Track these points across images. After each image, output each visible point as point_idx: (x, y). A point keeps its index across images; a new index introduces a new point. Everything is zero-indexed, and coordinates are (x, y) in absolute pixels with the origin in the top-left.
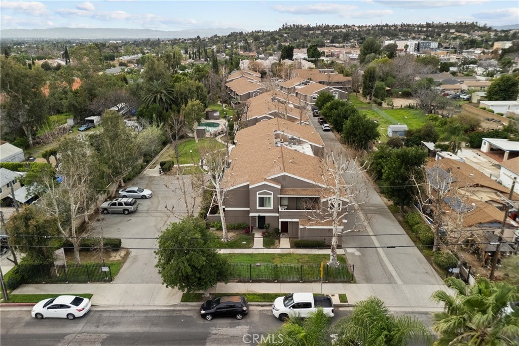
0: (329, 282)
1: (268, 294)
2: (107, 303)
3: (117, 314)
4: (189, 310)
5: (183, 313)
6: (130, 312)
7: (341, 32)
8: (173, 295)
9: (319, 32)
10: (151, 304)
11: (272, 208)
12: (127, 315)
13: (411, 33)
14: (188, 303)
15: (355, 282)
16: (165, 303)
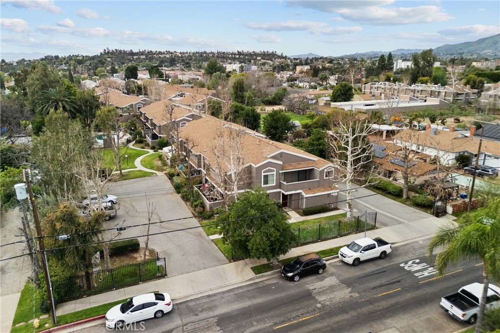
0: (359, 232)
1: (324, 251)
2: (182, 295)
3: (204, 301)
4: (269, 279)
5: (267, 283)
6: (215, 295)
7: (165, 57)
8: (241, 271)
9: (144, 57)
10: (227, 283)
11: (275, 184)
12: (214, 298)
13: (227, 60)
14: (264, 274)
15: (377, 228)
16: (240, 279)
